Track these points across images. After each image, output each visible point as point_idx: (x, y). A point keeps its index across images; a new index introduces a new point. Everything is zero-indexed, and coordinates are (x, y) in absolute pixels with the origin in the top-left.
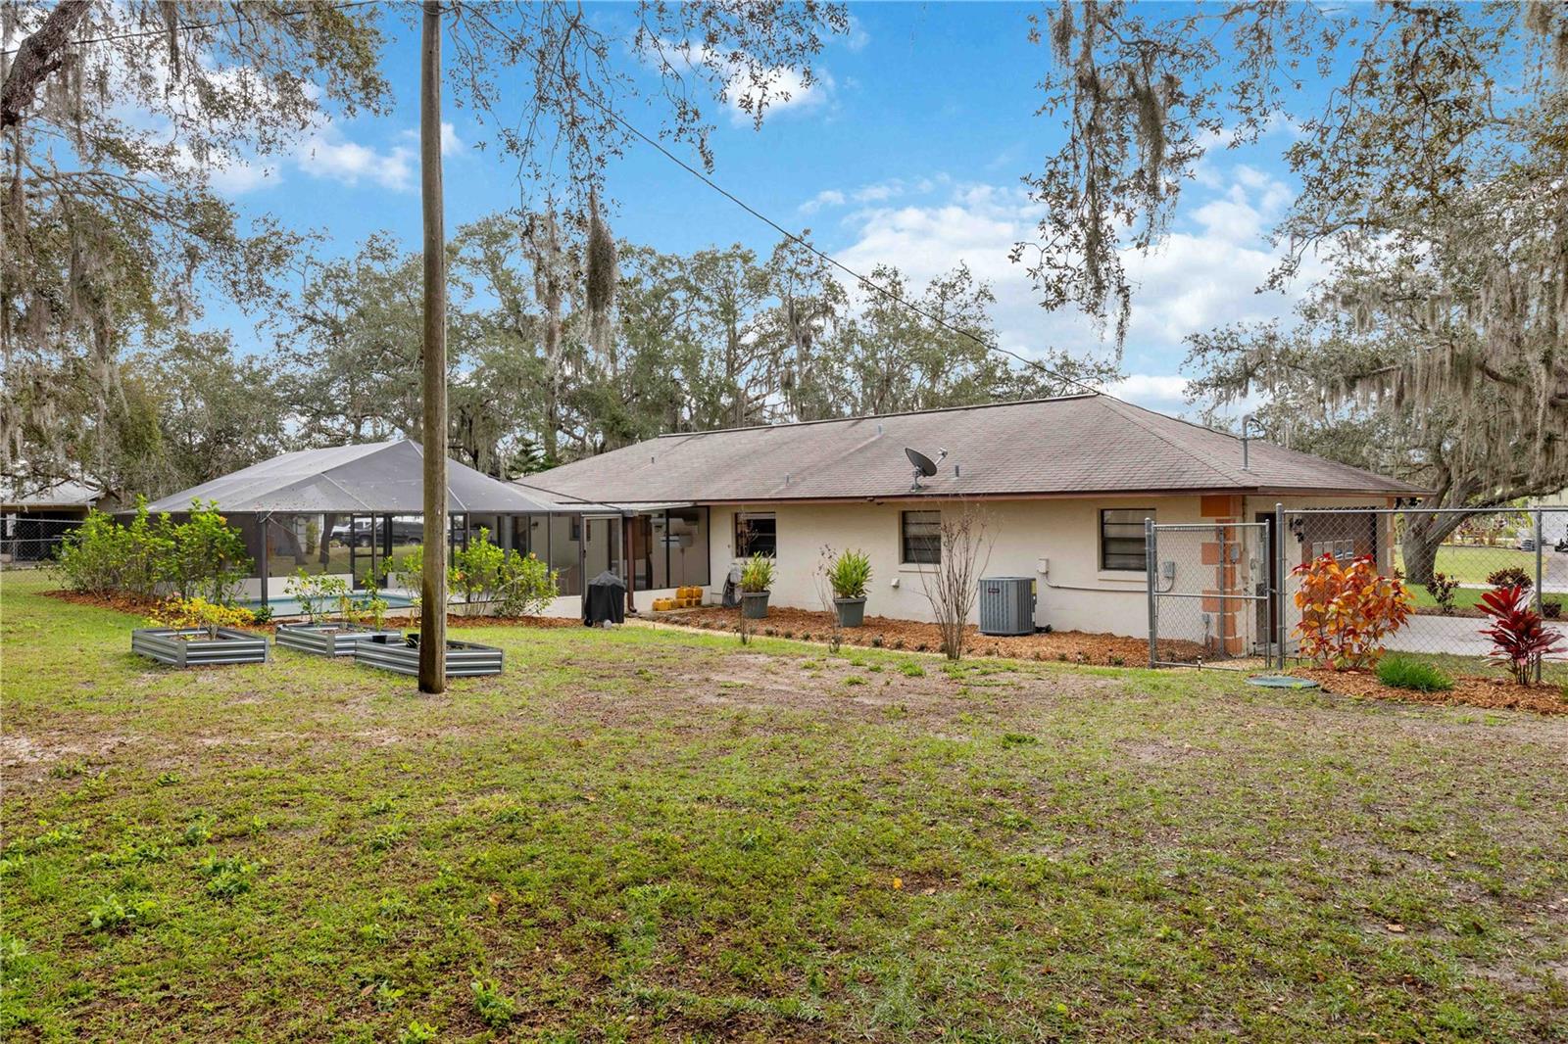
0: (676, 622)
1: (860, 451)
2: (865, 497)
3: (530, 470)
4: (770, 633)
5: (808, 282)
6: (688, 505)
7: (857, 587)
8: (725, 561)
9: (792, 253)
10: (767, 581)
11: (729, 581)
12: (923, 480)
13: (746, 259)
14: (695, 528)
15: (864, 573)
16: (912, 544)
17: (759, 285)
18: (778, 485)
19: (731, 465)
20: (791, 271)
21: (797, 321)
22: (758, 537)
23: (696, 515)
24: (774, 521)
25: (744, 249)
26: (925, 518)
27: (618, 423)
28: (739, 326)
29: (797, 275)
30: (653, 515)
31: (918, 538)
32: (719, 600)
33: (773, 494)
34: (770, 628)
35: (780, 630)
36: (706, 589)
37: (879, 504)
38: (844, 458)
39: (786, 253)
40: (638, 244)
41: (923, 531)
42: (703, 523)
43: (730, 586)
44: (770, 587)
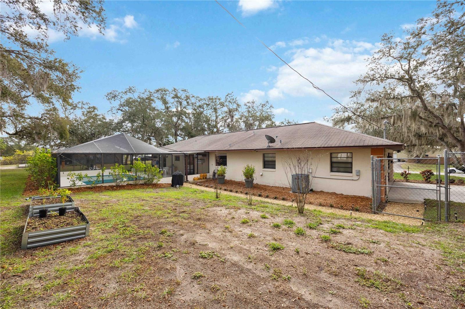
0: (199, 185)
1: (249, 137)
2: (253, 149)
3: (169, 144)
4: (225, 190)
5: (233, 104)
6: (203, 152)
7: (251, 176)
8: (213, 167)
9: (229, 97)
10: (225, 173)
11: (214, 172)
12: (271, 144)
13: (219, 99)
14: (205, 158)
15: (253, 172)
16: (266, 163)
17: (222, 105)
18: (227, 147)
19: (215, 141)
20: (229, 101)
21: (230, 113)
22: (222, 160)
23: (206, 155)
24: (226, 156)
25: (219, 97)
26: (270, 155)
27: (190, 134)
28: (218, 114)
29: (231, 102)
30: (195, 154)
31: (268, 161)
32: (211, 177)
33: (226, 149)
34: (226, 188)
35: (228, 189)
36: (208, 174)
37: (257, 151)
38: (245, 139)
39: (228, 97)
40: (196, 96)
41: (270, 159)
42: (207, 157)
43: (214, 174)
44: (225, 175)
